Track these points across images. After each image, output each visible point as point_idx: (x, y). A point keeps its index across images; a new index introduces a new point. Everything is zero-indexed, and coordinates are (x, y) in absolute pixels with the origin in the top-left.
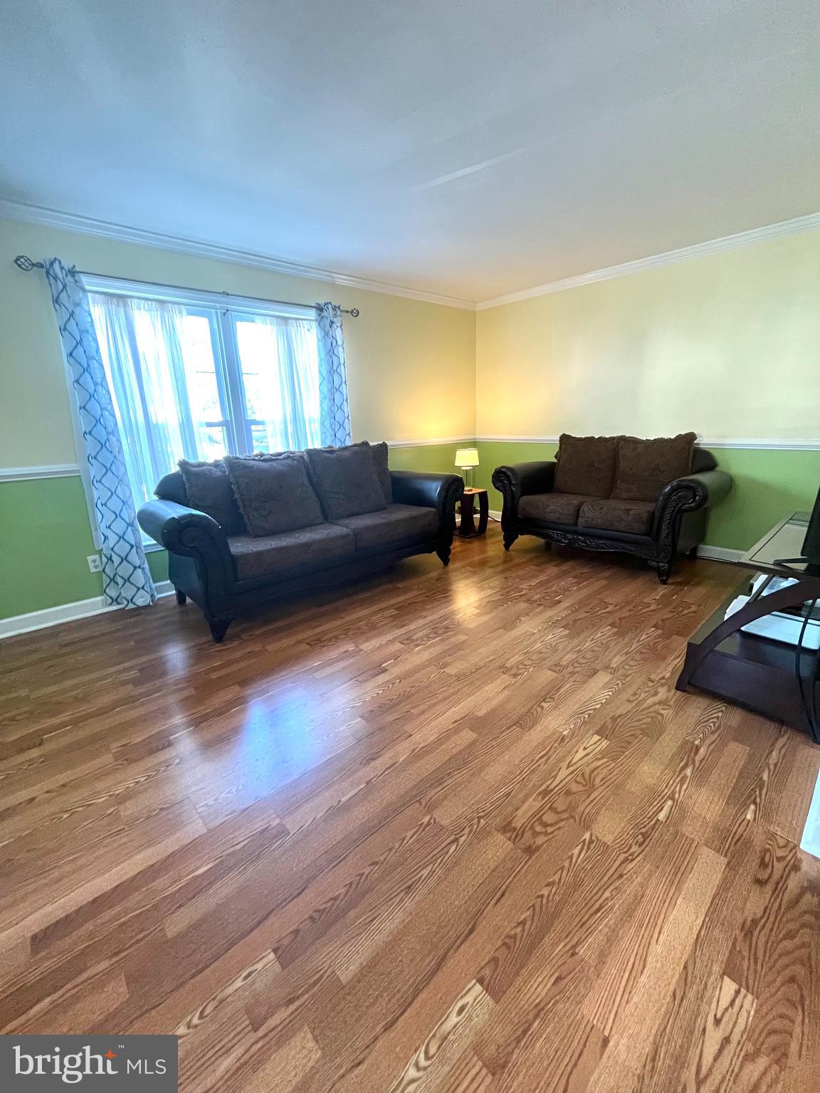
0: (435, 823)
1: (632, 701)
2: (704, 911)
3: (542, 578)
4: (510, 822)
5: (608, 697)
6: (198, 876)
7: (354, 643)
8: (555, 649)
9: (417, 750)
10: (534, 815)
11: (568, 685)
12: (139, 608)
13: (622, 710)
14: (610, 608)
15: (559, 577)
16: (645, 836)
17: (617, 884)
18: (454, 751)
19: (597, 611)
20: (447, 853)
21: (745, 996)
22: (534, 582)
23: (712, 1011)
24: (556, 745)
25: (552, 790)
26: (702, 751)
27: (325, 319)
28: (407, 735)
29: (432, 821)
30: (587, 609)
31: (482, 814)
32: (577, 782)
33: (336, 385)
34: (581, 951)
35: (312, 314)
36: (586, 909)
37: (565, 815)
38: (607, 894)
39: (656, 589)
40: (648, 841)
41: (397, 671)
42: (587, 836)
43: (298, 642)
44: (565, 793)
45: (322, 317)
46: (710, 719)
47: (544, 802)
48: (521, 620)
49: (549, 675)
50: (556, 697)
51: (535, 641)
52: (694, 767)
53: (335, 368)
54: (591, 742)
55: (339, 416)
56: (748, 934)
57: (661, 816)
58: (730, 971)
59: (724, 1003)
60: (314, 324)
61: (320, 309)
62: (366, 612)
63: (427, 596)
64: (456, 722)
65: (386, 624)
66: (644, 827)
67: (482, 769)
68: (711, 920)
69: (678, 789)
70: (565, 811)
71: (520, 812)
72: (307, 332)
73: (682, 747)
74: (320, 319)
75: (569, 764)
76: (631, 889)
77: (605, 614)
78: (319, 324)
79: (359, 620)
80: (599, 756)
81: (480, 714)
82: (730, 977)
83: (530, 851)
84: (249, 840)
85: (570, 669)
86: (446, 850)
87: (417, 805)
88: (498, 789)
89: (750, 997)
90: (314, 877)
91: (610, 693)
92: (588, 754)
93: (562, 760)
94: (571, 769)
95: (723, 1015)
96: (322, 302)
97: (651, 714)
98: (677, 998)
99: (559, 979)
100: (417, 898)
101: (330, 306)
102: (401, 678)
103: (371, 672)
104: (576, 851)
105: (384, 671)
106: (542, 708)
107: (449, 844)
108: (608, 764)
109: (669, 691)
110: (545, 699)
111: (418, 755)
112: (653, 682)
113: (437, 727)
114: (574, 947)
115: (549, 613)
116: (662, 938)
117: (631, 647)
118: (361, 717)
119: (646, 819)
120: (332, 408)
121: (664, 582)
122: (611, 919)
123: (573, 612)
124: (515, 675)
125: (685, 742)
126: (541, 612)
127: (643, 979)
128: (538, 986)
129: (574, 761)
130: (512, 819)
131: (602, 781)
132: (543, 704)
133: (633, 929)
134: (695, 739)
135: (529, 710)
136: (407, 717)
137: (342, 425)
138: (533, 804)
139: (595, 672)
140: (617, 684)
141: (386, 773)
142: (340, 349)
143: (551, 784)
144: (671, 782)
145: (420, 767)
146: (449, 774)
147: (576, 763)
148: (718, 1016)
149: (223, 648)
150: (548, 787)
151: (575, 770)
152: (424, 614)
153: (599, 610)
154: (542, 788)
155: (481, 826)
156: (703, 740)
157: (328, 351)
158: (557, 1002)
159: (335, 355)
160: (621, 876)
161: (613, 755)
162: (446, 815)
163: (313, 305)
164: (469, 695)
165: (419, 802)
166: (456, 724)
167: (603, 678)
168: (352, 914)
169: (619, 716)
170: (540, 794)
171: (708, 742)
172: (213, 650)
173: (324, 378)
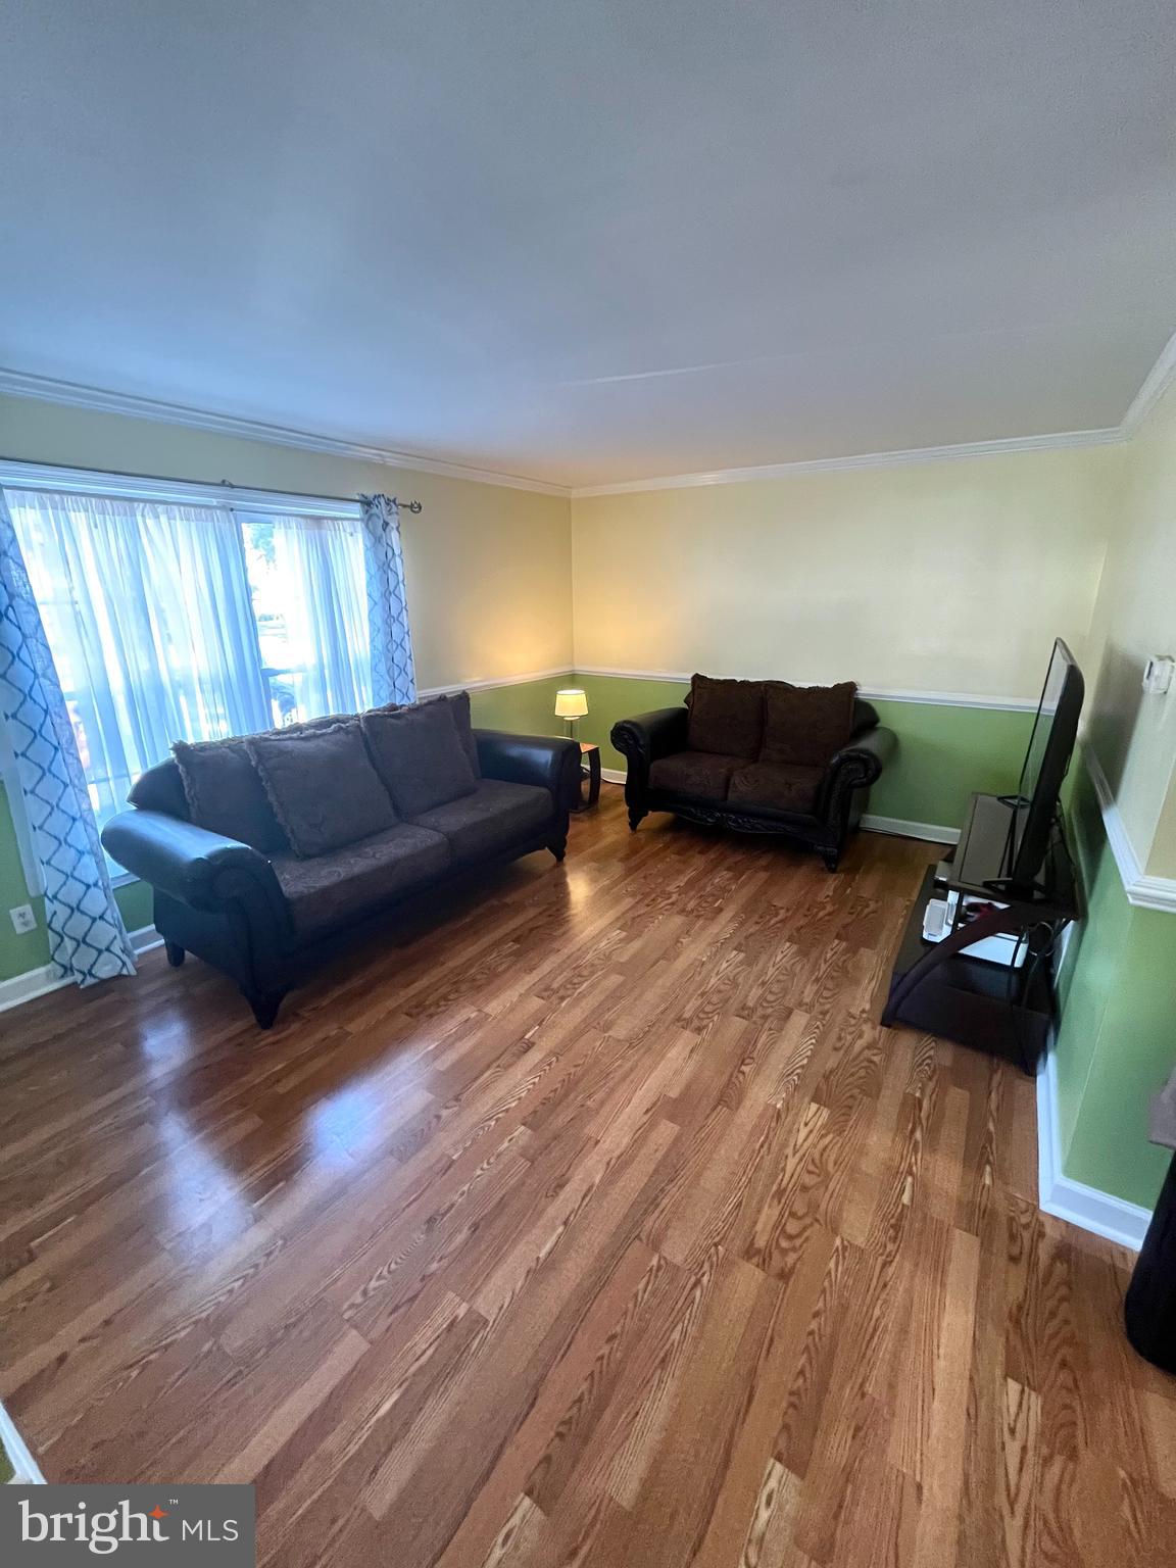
0: (666, 1263)
1: (841, 1048)
2: (971, 1306)
3: (690, 874)
4: (752, 1243)
5: (812, 1047)
6: (383, 1418)
7: (473, 1004)
8: (734, 983)
9: (613, 1162)
10: (775, 1227)
11: (764, 1037)
12: (103, 982)
13: (831, 1064)
14: (782, 914)
15: (711, 869)
16: (897, 1227)
17: (883, 1296)
18: (659, 1155)
19: (769, 921)
20: (693, 1302)
21: (1029, 1395)
22: (682, 881)
23: (1007, 1420)
24: (773, 1124)
25: (785, 1189)
26: (925, 1104)
27: (374, 518)
28: (592, 1142)
29: (662, 1262)
30: (756, 918)
31: (717, 1239)
32: (809, 1172)
33: (394, 612)
34: (869, 1389)
35: (356, 511)
36: (861, 1336)
37: (808, 1221)
38: (877, 1312)
39: (824, 880)
40: (900, 1234)
41: (548, 1042)
42: (838, 1242)
43: (392, 1014)
44: (801, 1190)
45: (372, 515)
46: (923, 1061)
47: (781, 1205)
48: (682, 943)
49: (738, 1025)
50: (755, 1054)
51: (708, 975)
52: (922, 1127)
53: (392, 589)
54: (810, 1115)
55: (398, 655)
56: (1017, 1322)
57: (906, 1199)
58: (1011, 1372)
59: (1013, 1410)
60: (359, 525)
61: (367, 503)
62: (472, 950)
63: (550, 916)
64: (647, 1111)
65: (509, 967)
66: (892, 1217)
67: (699, 1175)
68: (982, 1317)
69: (913, 1160)
70: (806, 1214)
71: (759, 1227)
72: (349, 538)
73: (903, 1104)
74: (368, 519)
75: (794, 1148)
76: (899, 1297)
77: (778, 925)
78: (367, 526)
79: (469, 964)
80: (823, 1132)
81: (674, 1094)
82: (1013, 1378)
83: (784, 1276)
84: (436, 1343)
85: (760, 1012)
86: (691, 1297)
87: (637, 1242)
88: (726, 1199)
89: (1033, 1394)
90: (543, 1378)
91: (814, 1041)
92: (811, 1131)
93: (784, 1146)
94: (798, 1155)
95: (1015, 1421)
96: (370, 494)
97: (863, 1065)
98: (972, 1416)
99: (858, 1429)
100: (677, 1373)
101: (382, 500)
102: (556, 1053)
103: (514, 1049)
104: (832, 1264)
105: (530, 1046)
106: (744, 1073)
107: (692, 1289)
108: (834, 1141)
109: (874, 1028)
110: (743, 1060)
111: (617, 1168)
112: (854, 1018)
113: (626, 1123)
114: (862, 1385)
115: (714, 929)
116: (942, 1351)
117: (819, 970)
118: (523, 1124)
119: (892, 1206)
120: (389, 647)
121: (833, 871)
122: (888, 1343)
123: (742, 924)
124: (699, 1030)
125: (906, 1096)
126: (703, 928)
127: (936, 1404)
128: (836, 1447)
129: (799, 1143)
130: (753, 1239)
131: (835, 1164)
132: (743, 1068)
133: (913, 1347)
134: (914, 1090)
135: (729, 1080)
136: (584, 1115)
137: (403, 670)
138: (769, 1214)
139: (789, 1012)
140: (818, 1027)
141: (585, 1203)
142: (398, 559)
143: (782, 1180)
144: (905, 1152)
145: (624, 1186)
146: (662, 1190)
147: (802, 1145)
148: (1012, 1425)
149: (278, 1037)
150: (780, 1184)
151: (804, 1155)
152: (555, 945)
153: (771, 919)
154: (775, 1188)
155: (721, 1255)
156: (923, 1090)
157: (381, 564)
158: (861, 1460)
159: (391, 570)
160: (885, 1286)
161: (837, 1126)
162: (677, 1249)
163: (357, 498)
164: (652, 1068)
165: (638, 1237)
166: (650, 1113)
167: (799, 1020)
168: (607, 1416)
169: (831, 1072)
170: (773, 1197)
171: (928, 1091)
172: (263, 1043)
173: (376, 604)
